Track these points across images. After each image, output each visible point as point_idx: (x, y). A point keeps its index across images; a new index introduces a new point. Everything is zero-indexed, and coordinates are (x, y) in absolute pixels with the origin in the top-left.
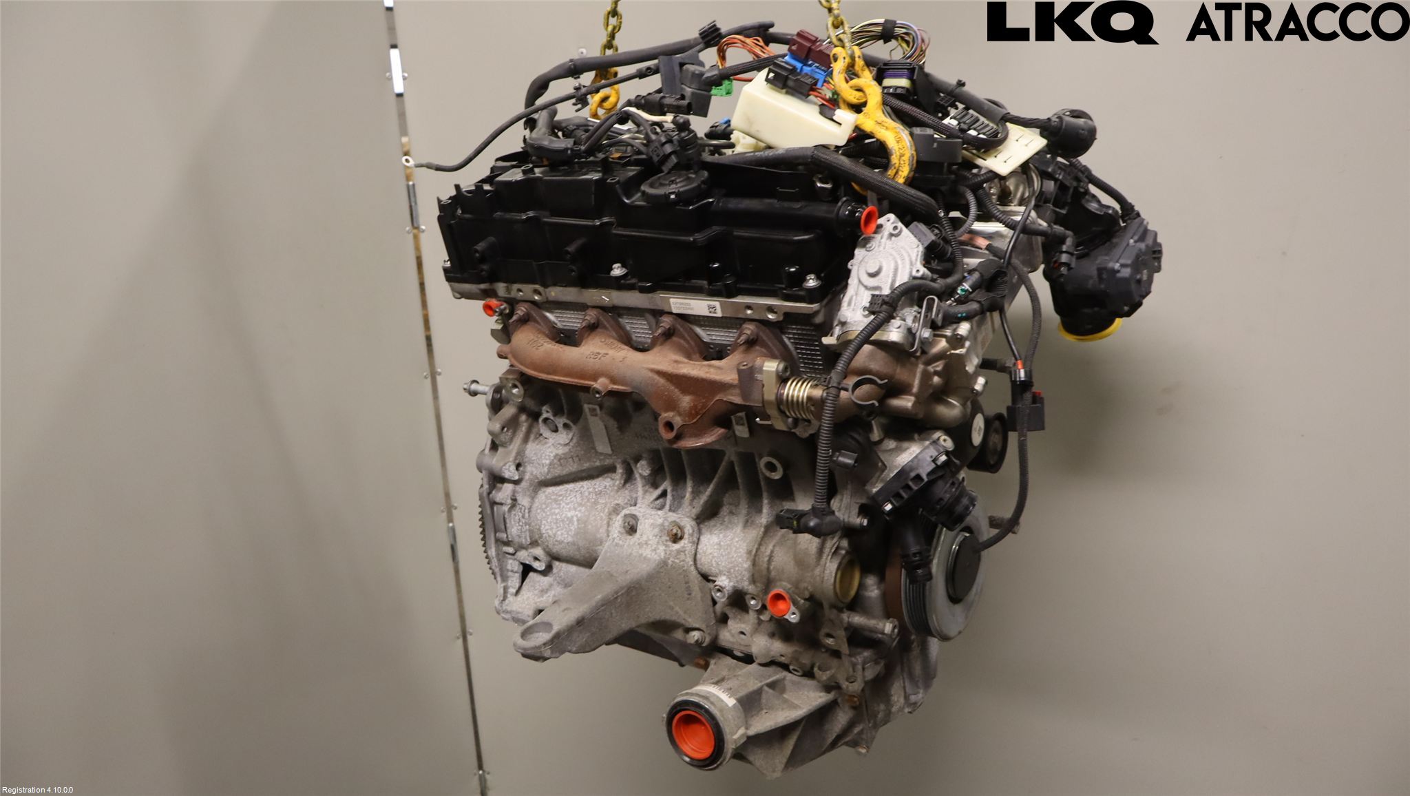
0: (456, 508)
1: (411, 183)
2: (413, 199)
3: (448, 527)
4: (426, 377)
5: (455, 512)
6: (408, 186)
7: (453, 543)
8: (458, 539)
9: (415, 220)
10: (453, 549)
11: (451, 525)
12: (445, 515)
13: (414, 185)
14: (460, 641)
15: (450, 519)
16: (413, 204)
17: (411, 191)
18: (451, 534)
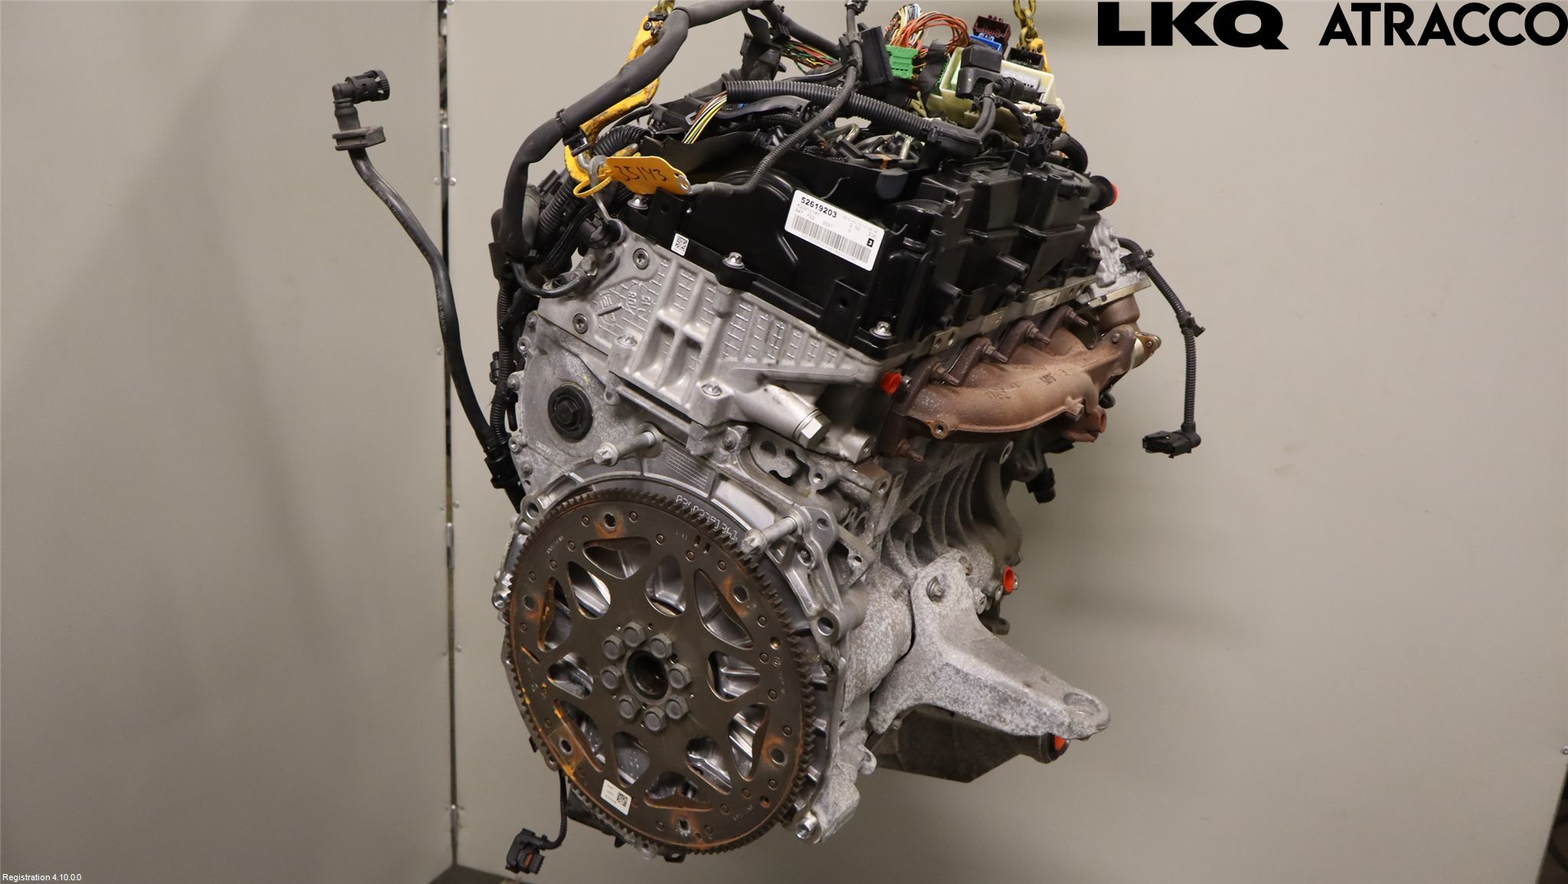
0: (457, 506)
1: (445, 126)
2: (445, 146)
3: (447, 527)
4: (439, 354)
5: (455, 511)
6: (441, 130)
7: (449, 545)
8: (457, 542)
9: (445, 169)
10: (449, 553)
11: (449, 525)
12: (444, 513)
13: (448, 129)
14: (446, 659)
15: (449, 518)
16: (445, 151)
17: (444, 134)
18: (449, 535)
